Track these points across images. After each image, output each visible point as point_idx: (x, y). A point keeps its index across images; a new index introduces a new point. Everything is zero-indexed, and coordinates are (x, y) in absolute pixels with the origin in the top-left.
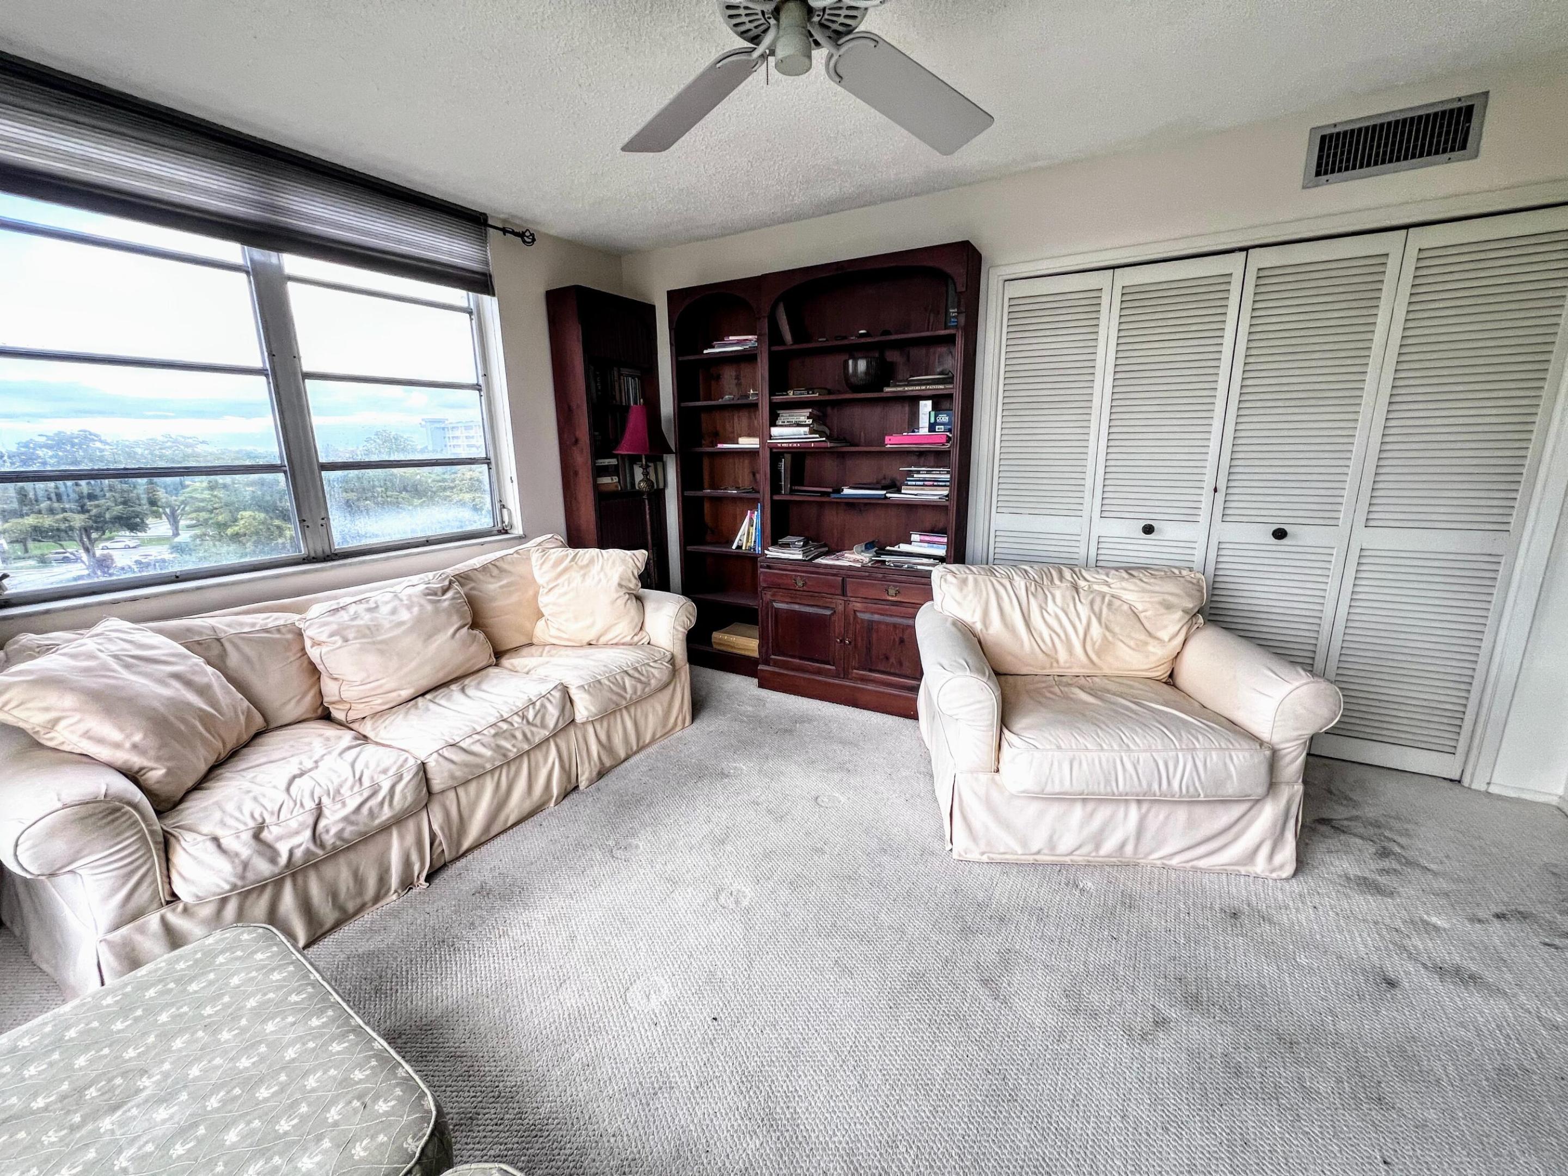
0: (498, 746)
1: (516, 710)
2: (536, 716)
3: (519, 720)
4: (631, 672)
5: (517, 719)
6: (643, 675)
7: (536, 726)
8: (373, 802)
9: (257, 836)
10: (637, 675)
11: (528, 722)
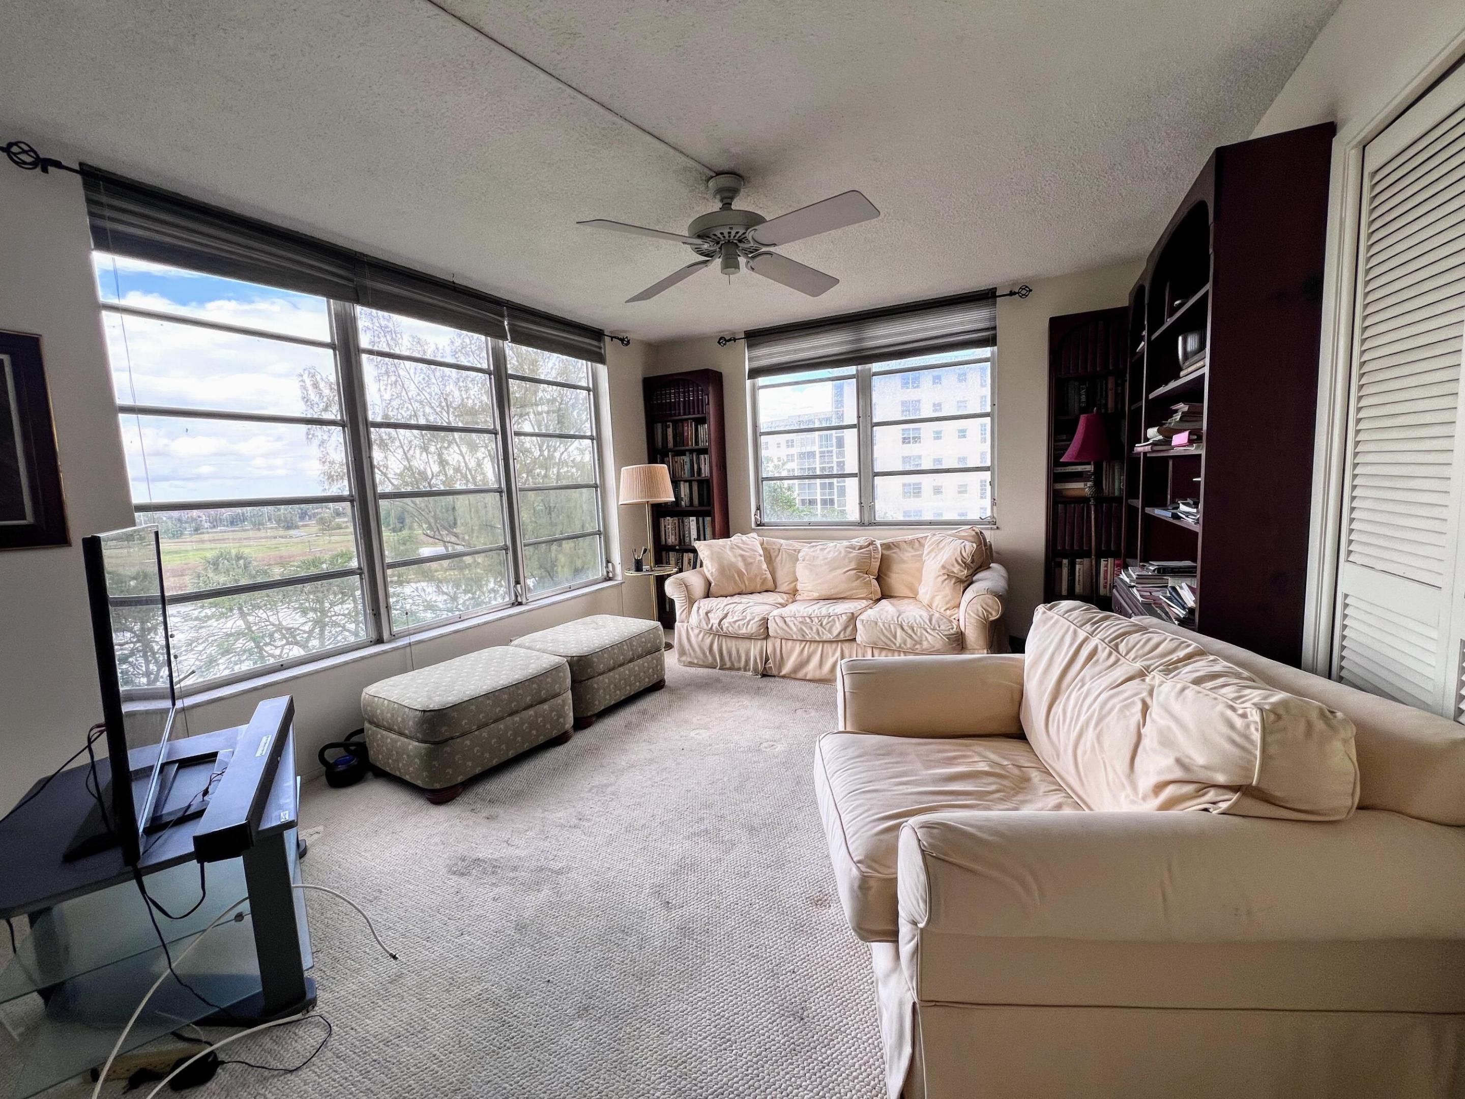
0: (802, 629)
1: (819, 615)
2: (827, 624)
3: (817, 621)
4: (906, 628)
5: (816, 620)
6: (916, 634)
7: (825, 629)
8: (741, 623)
9: (707, 614)
10: (910, 632)
11: (821, 625)
